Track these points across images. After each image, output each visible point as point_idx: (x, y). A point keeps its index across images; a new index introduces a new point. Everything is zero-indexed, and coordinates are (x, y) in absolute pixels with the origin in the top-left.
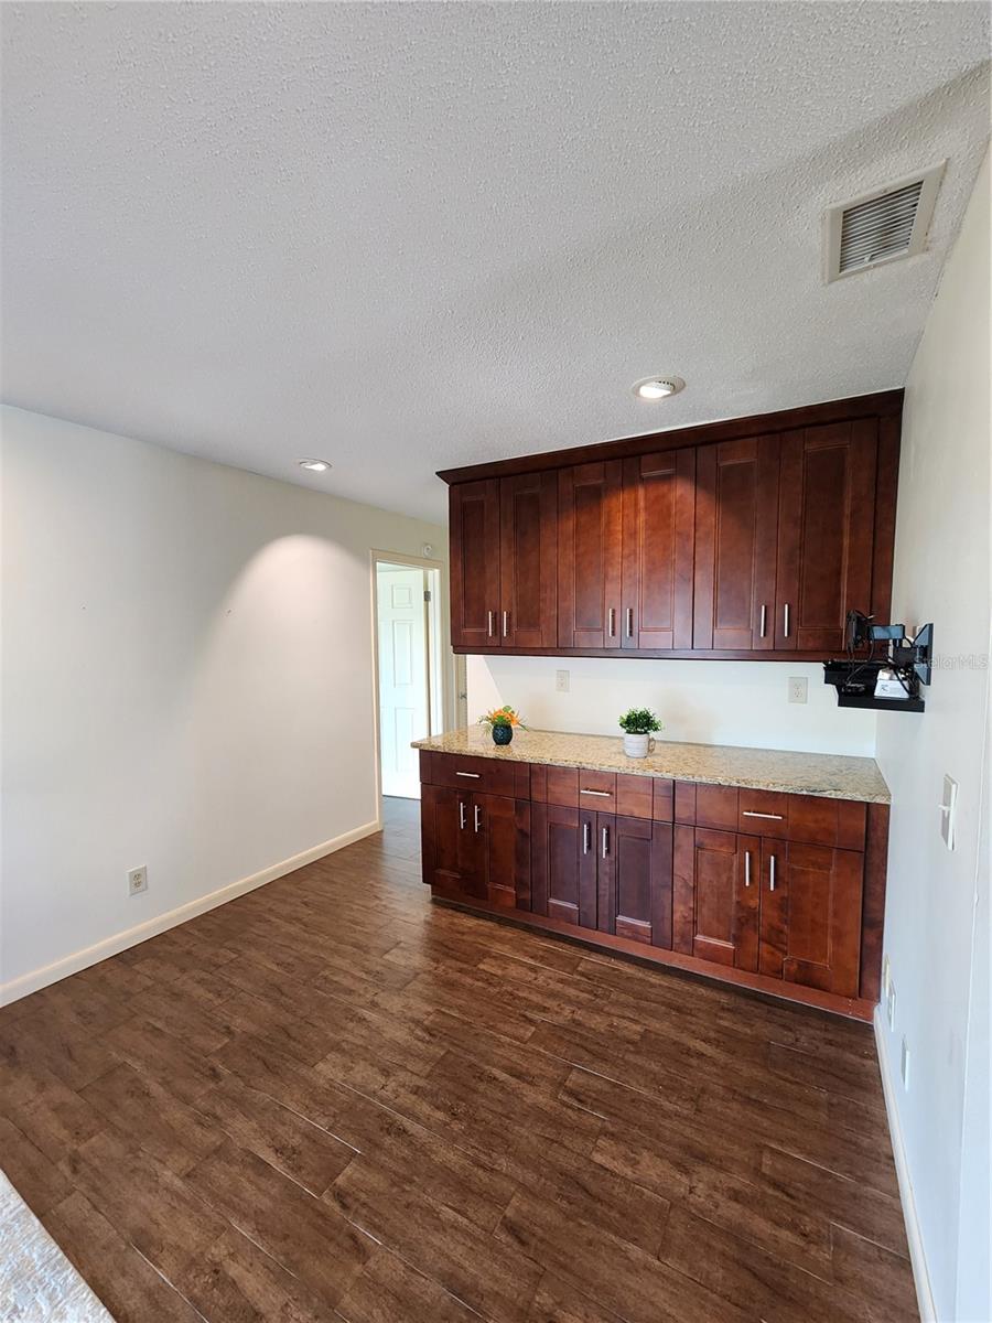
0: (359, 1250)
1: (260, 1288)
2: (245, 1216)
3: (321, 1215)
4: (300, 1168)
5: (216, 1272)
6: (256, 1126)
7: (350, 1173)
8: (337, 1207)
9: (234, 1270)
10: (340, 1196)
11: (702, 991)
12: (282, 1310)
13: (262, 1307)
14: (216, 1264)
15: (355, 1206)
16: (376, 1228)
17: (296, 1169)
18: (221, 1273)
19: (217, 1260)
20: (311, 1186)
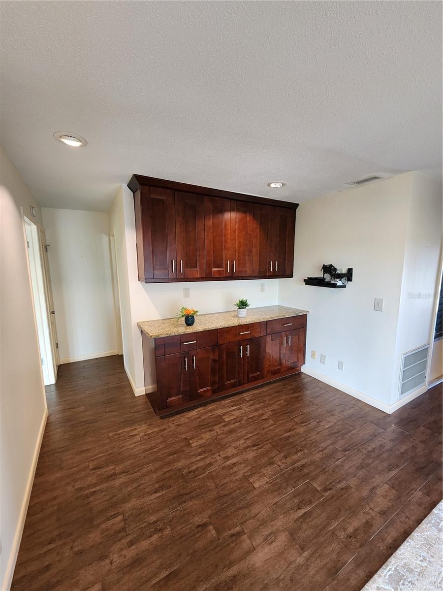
0: (347, 488)
1: (357, 521)
2: (328, 524)
3: (332, 497)
4: (310, 501)
5: (350, 537)
6: (282, 516)
7: (316, 485)
8: (329, 492)
9: (350, 530)
10: (326, 490)
11: (275, 385)
12: (365, 514)
13: (364, 521)
14: (348, 537)
15: (331, 486)
16: (340, 482)
17: (310, 502)
18: (351, 535)
19: (346, 536)
20: (319, 498)
